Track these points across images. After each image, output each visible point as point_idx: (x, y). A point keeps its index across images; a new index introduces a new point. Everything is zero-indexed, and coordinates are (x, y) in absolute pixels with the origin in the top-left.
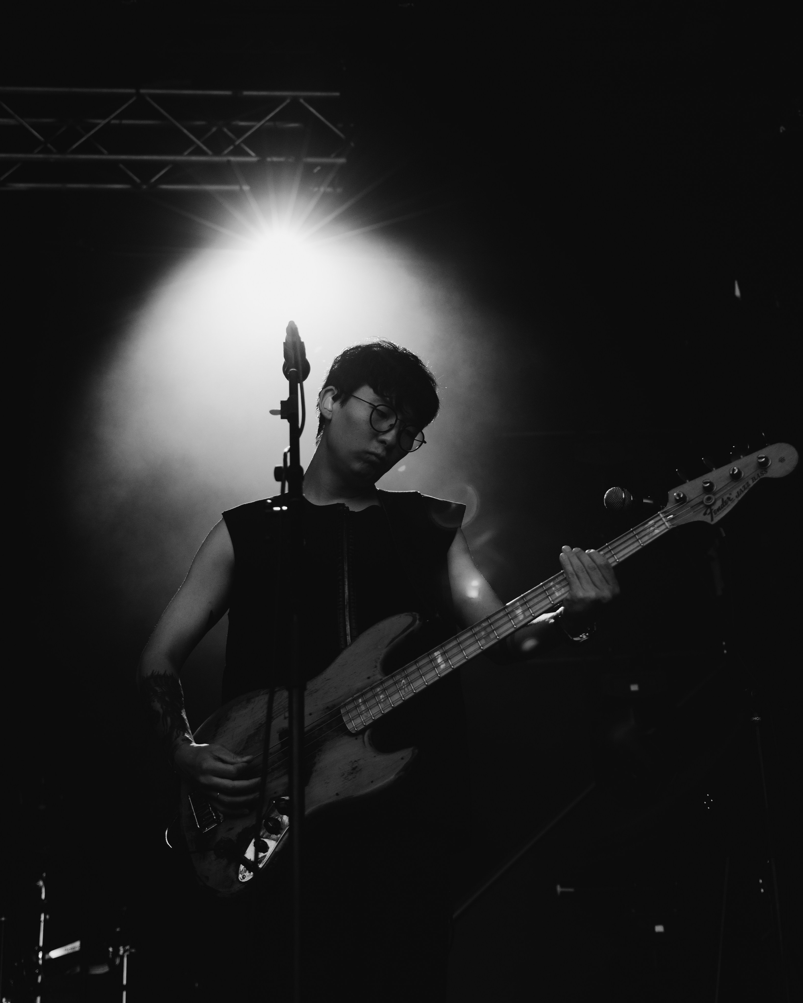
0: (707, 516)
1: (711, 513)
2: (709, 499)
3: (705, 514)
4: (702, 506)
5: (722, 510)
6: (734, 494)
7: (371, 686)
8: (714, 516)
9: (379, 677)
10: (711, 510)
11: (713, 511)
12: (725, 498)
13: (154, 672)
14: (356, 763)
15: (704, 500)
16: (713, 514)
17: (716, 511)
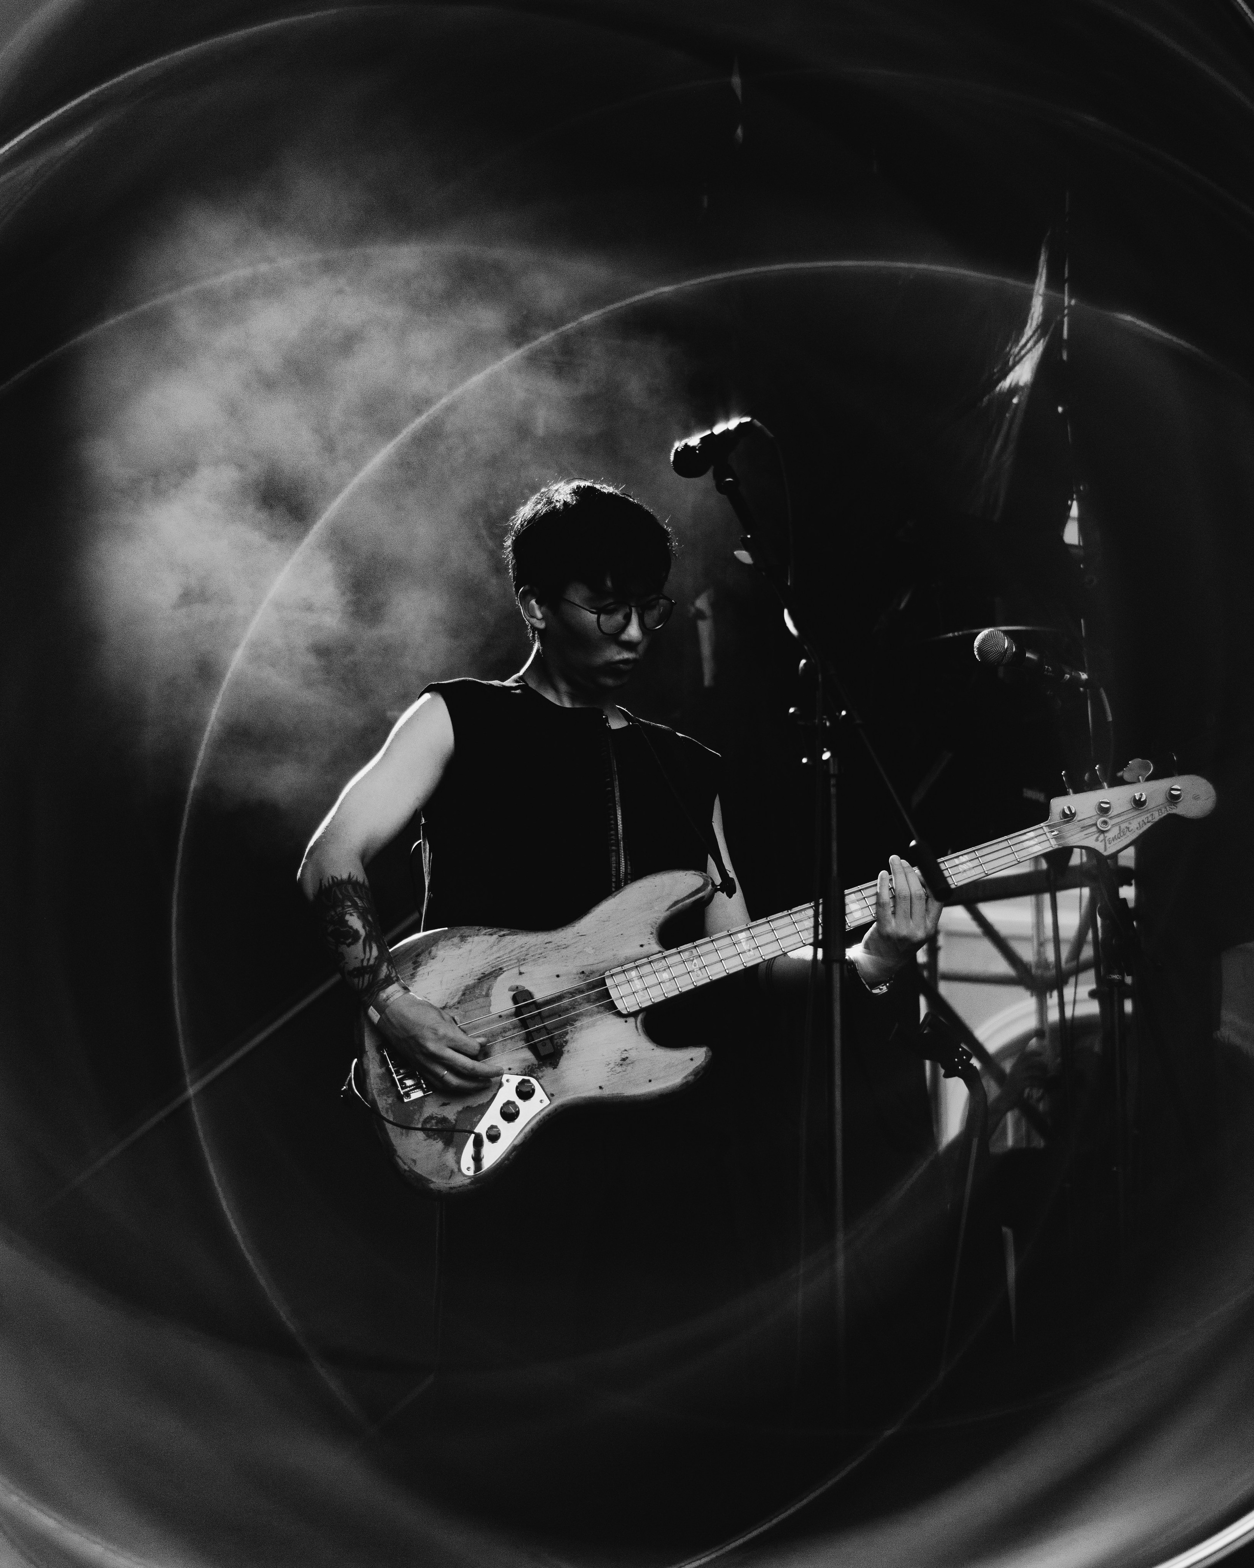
0: (1098, 843)
1: (1104, 840)
2: (1105, 822)
3: (1097, 840)
4: (1094, 829)
5: (1119, 840)
6: (1134, 825)
7: (648, 957)
8: (1108, 845)
9: (656, 948)
10: (1105, 837)
11: (1107, 839)
12: (1123, 826)
13: (352, 876)
14: (626, 1052)
15: (1098, 823)
16: (1107, 842)
17: (1111, 839)
